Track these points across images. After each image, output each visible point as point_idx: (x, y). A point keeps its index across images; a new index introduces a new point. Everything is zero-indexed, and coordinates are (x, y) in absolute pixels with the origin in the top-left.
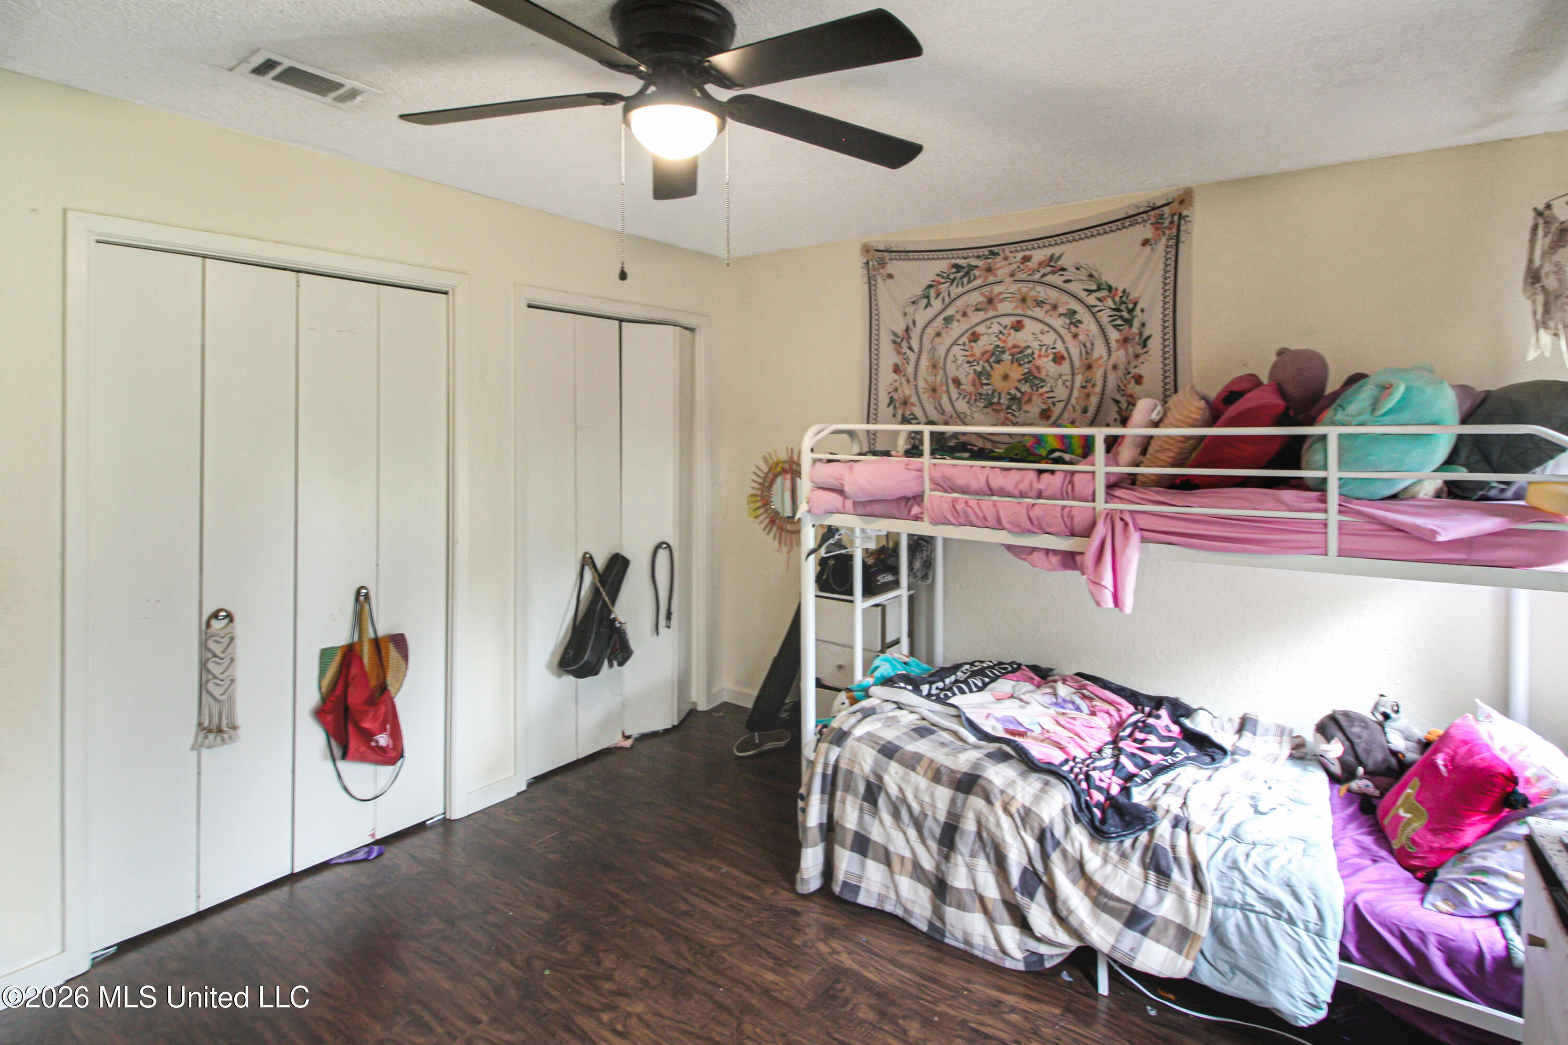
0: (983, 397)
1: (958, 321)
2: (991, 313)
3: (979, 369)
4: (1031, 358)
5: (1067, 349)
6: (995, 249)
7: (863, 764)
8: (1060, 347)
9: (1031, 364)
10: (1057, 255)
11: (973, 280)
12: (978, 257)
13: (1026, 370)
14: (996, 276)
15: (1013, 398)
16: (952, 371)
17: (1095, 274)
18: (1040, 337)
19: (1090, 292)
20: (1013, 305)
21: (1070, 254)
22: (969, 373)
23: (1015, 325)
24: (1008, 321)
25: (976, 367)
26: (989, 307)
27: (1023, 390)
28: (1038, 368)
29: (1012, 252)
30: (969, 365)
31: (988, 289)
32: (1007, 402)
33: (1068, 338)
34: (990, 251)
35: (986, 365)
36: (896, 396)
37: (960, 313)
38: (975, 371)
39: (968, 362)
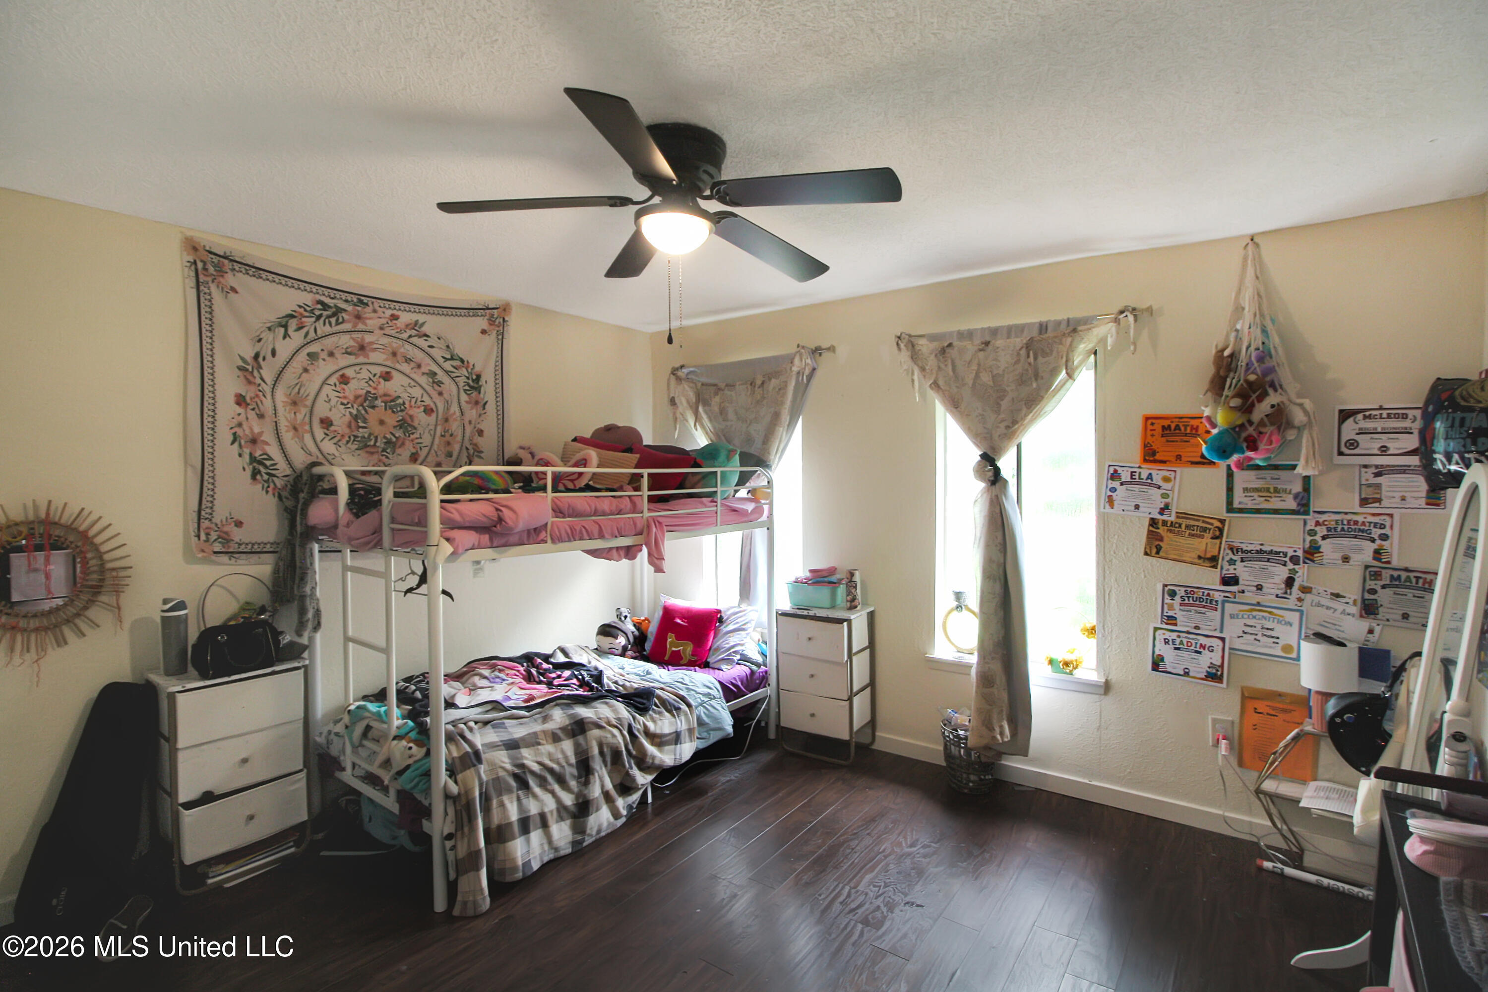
0: (359, 439)
1: (324, 360)
2: (361, 359)
3: (354, 412)
4: (403, 407)
5: (435, 403)
6: (365, 300)
7: (504, 765)
8: (428, 401)
9: (404, 413)
10: (421, 322)
11: (341, 323)
12: (346, 301)
13: (401, 418)
14: (366, 325)
15: (388, 442)
16: (322, 410)
17: (451, 347)
18: (409, 390)
19: (446, 359)
20: (384, 356)
21: (433, 324)
22: (344, 415)
23: (384, 375)
24: (378, 370)
25: (351, 410)
26: (359, 352)
27: (397, 435)
28: (411, 417)
29: (380, 307)
30: (343, 407)
31: (359, 335)
32: (383, 446)
33: (435, 395)
34: (358, 299)
35: (361, 408)
36: (240, 432)
37: (326, 352)
38: (350, 412)
39: (342, 404)
